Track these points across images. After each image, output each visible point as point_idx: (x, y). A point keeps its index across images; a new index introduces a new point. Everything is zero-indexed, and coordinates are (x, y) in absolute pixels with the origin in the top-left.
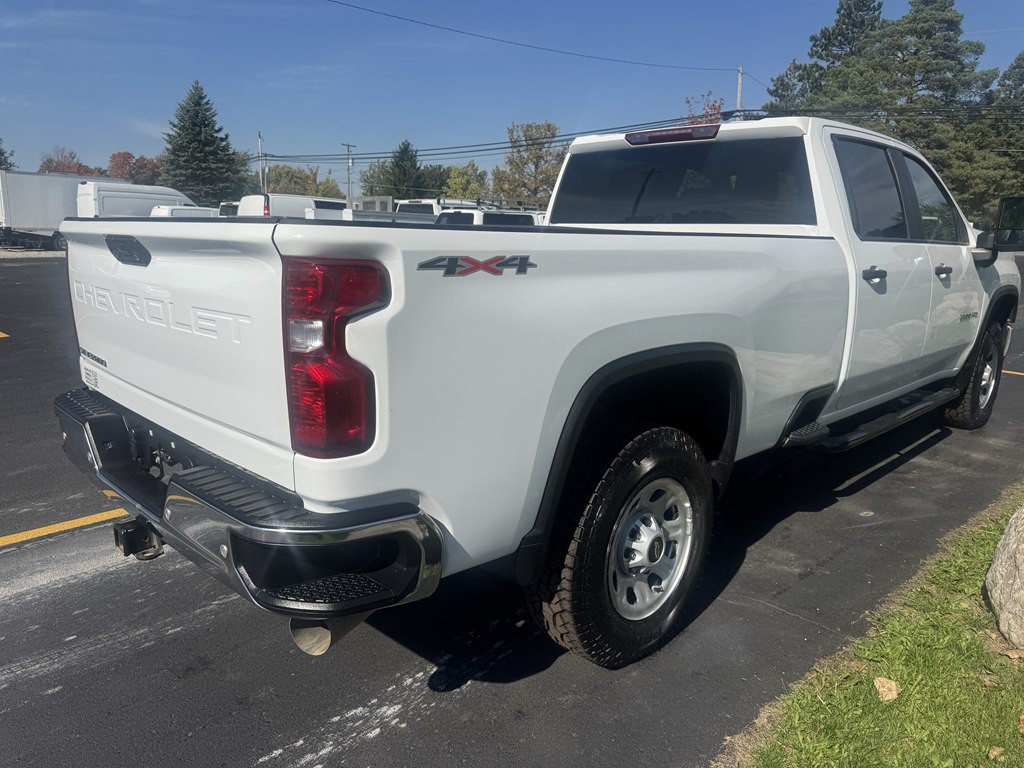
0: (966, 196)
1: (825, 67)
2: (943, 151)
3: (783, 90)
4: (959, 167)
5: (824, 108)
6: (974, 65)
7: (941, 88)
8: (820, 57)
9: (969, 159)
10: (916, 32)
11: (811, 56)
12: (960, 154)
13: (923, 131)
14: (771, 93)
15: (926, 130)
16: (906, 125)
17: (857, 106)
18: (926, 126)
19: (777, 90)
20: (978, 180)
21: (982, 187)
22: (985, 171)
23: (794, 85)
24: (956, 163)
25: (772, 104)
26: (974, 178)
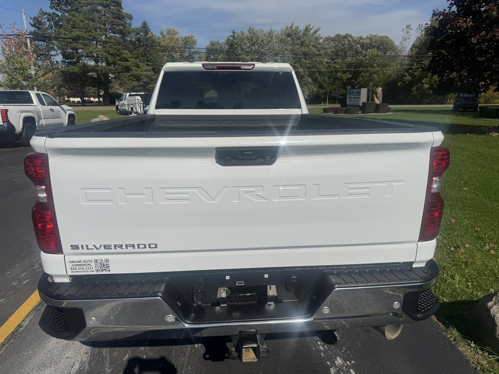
0: (141, 83)
1: (60, 15)
2: (128, 63)
3: (39, 25)
4: (136, 70)
5: (67, 37)
6: (130, 25)
7: (120, 33)
8: (57, 10)
9: (138, 67)
10: (103, 5)
11: (52, 8)
12: (134, 64)
13: (118, 53)
14: (32, 25)
15: (119, 52)
16: (109, 49)
17: (84, 38)
18: (118, 51)
19: (35, 24)
20: (144, 76)
21: (145, 80)
22: (145, 72)
23: (45, 22)
24: (133, 68)
25: (35, 32)
26: (142, 75)
